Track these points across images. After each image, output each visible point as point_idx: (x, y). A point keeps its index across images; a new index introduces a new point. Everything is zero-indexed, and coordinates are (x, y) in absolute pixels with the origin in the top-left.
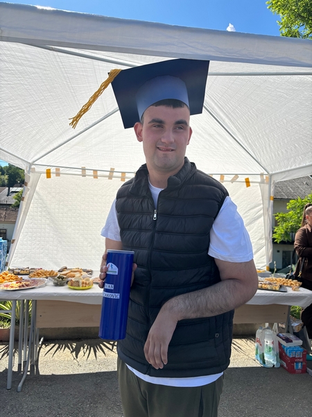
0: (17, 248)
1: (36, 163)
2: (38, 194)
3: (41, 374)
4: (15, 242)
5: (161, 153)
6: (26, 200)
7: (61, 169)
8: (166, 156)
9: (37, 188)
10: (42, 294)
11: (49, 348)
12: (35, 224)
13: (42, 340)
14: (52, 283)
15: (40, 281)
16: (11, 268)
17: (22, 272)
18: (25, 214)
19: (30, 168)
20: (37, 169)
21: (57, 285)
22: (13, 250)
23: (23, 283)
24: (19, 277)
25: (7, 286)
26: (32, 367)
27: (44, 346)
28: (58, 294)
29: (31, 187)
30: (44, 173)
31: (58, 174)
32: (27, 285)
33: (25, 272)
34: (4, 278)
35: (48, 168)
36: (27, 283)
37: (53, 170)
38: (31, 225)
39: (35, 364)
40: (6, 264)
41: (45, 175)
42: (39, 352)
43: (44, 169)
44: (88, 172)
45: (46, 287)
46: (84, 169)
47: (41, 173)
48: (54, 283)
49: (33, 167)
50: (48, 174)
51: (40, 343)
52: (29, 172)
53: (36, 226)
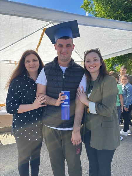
5: (62, 55)
8: (64, 56)
27: (0, 135)
44: (12, 62)
46: (10, 61)
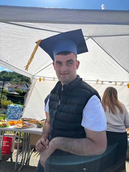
0: (26, 110)
1: (35, 75)
2: (35, 87)
3: (30, 165)
4: (25, 107)
6: (30, 90)
7: (45, 78)
9: (35, 86)
10: (31, 131)
11: (35, 153)
12: (34, 100)
13: (33, 150)
14: (36, 126)
15: (32, 125)
16: (23, 118)
17: (26, 120)
18: (30, 96)
19: (33, 77)
20: (36, 78)
21: (38, 127)
22: (24, 110)
23: (25, 125)
24: (25, 122)
25: (18, 126)
26: (27, 161)
27: (33, 152)
28: (37, 131)
29: (33, 85)
30: (38, 79)
31: (44, 80)
32: (26, 126)
33: (28, 120)
34: (18, 122)
35: (40, 77)
36: (26, 125)
37: (42, 78)
38: (32, 101)
39: (28, 160)
40: (21, 116)
41: (39, 80)
42: (31, 155)
43: (38, 78)
45: (34, 128)
46: (54, 78)
47: (37, 79)
48: (37, 126)
49: (34, 77)
50: (40, 80)
51: (32, 151)
52: (32, 79)
53: (34, 101)
